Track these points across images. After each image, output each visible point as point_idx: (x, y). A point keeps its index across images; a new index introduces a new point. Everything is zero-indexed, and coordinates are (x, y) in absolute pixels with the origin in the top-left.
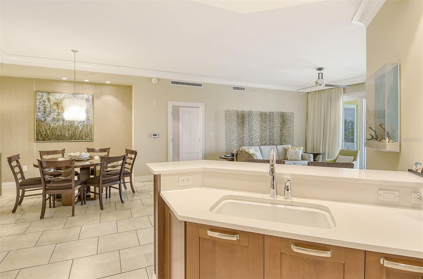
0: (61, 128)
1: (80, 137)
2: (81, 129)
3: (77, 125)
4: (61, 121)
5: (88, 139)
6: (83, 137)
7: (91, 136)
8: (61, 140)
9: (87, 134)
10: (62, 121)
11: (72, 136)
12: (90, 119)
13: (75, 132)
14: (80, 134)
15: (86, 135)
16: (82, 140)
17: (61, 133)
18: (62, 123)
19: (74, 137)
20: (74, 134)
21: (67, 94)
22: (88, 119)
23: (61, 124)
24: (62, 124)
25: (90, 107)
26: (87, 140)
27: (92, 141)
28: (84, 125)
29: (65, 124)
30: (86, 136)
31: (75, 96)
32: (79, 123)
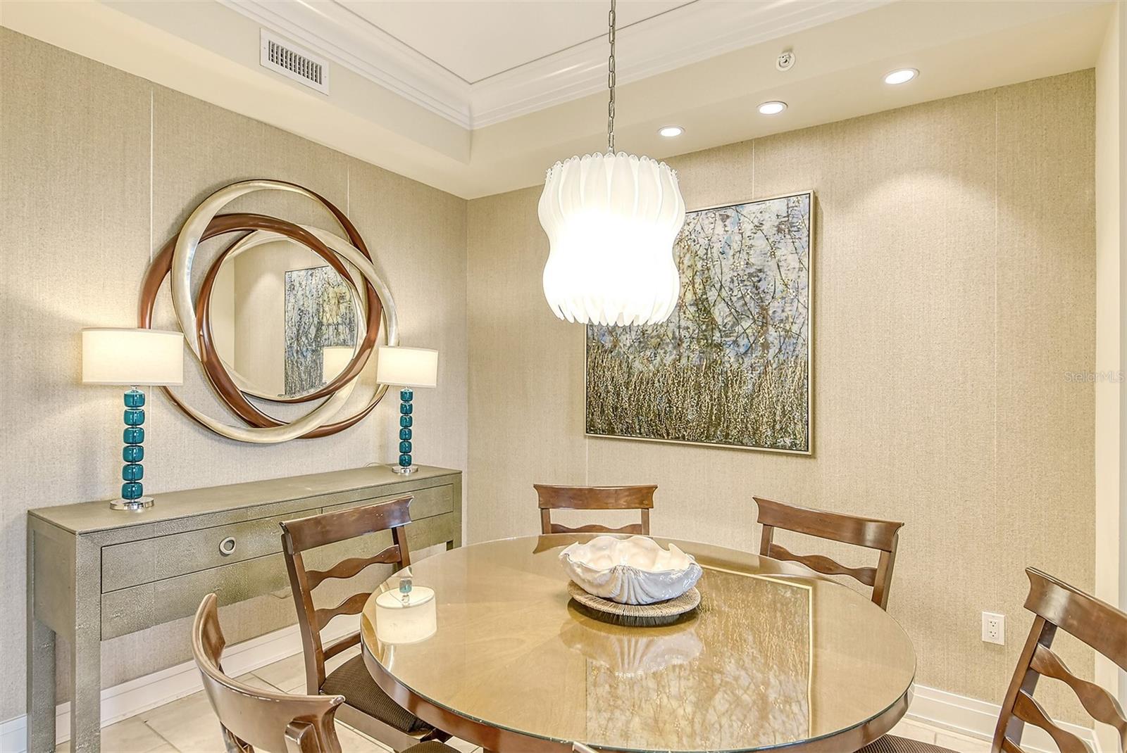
0: (670, 382)
1: (746, 427)
2: (750, 386)
3: (735, 366)
4: (671, 346)
5: (788, 441)
6: (763, 429)
7: (799, 426)
8: (668, 435)
9: (783, 412)
10: (674, 348)
11: (710, 418)
12: (795, 329)
13: (724, 400)
14: (745, 410)
15: (778, 418)
16: (757, 445)
17: (669, 402)
18: (673, 357)
19: (719, 424)
20: (719, 410)
21: (695, 214)
22: (787, 331)
23: (669, 360)
24: (675, 361)
25: (797, 265)
26: (784, 447)
27: (809, 453)
28: (768, 363)
29: (684, 361)
30: (778, 427)
31: (728, 217)
32: (746, 353)
